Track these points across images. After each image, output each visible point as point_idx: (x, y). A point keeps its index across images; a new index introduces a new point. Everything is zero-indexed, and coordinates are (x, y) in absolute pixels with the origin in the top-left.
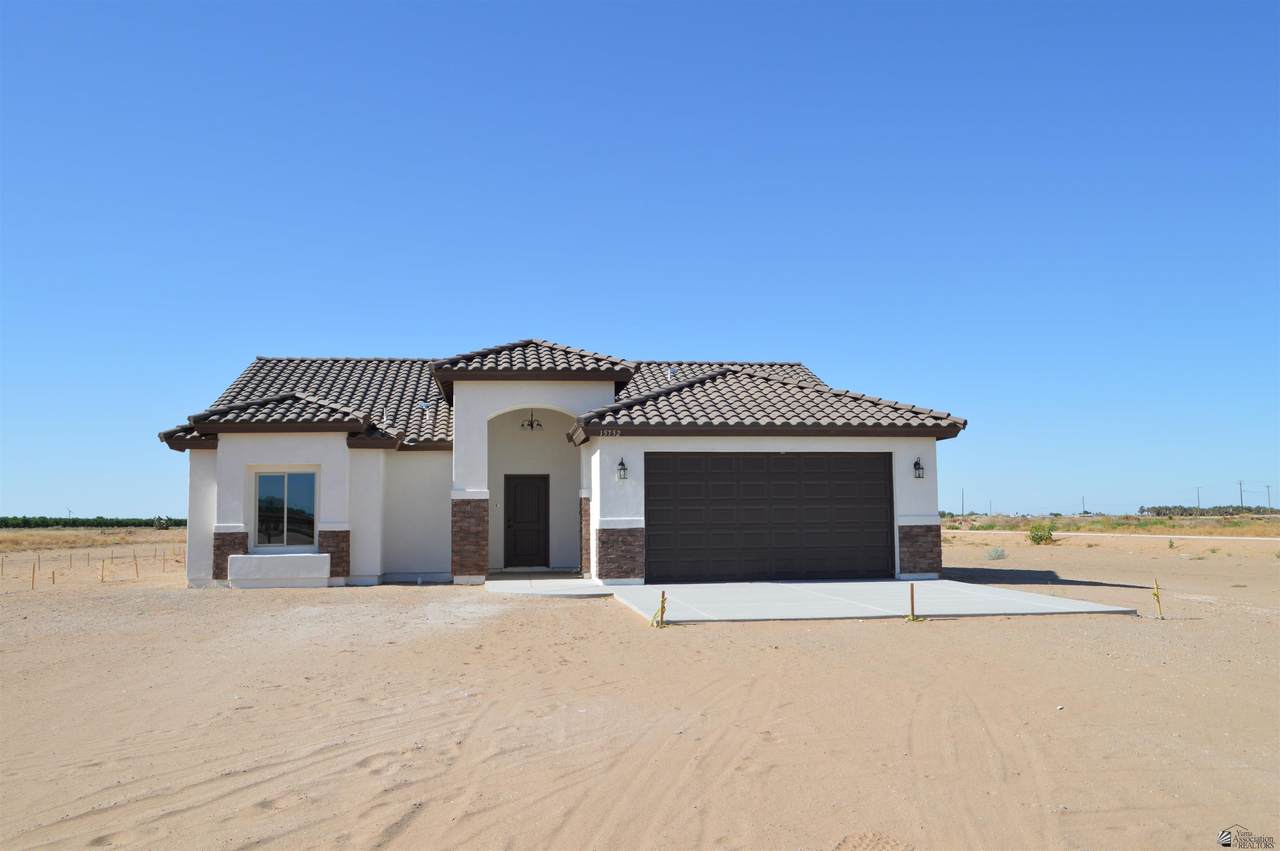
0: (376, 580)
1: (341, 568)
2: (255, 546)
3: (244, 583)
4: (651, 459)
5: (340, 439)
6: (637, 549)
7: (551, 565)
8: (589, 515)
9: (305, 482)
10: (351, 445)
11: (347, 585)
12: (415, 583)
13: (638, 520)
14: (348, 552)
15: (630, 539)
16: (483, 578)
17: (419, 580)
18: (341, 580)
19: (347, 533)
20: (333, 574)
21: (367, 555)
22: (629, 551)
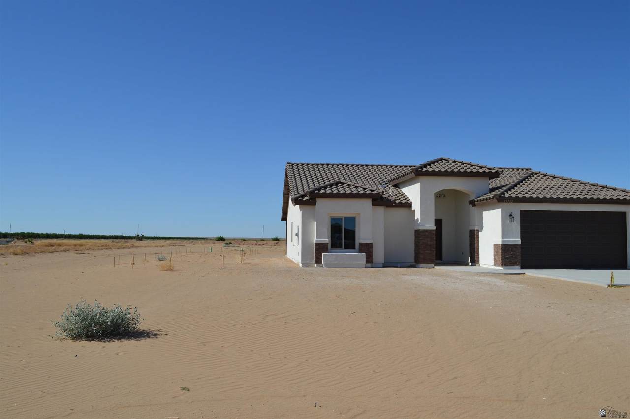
0: (382, 265)
1: (370, 260)
2: (330, 249)
3: (329, 266)
4: (523, 213)
5: (368, 202)
6: (518, 254)
7: (443, 260)
8: (479, 238)
9: (352, 220)
10: (373, 205)
11: (372, 267)
12: (397, 267)
13: (518, 240)
14: (372, 252)
15: (514, 249)
16: (433, 265)
17: (399, 265)
18: (369, 265)
19: (371, 244)
20: (367, 262)
21: (379, 254)
22: (515, 254)
